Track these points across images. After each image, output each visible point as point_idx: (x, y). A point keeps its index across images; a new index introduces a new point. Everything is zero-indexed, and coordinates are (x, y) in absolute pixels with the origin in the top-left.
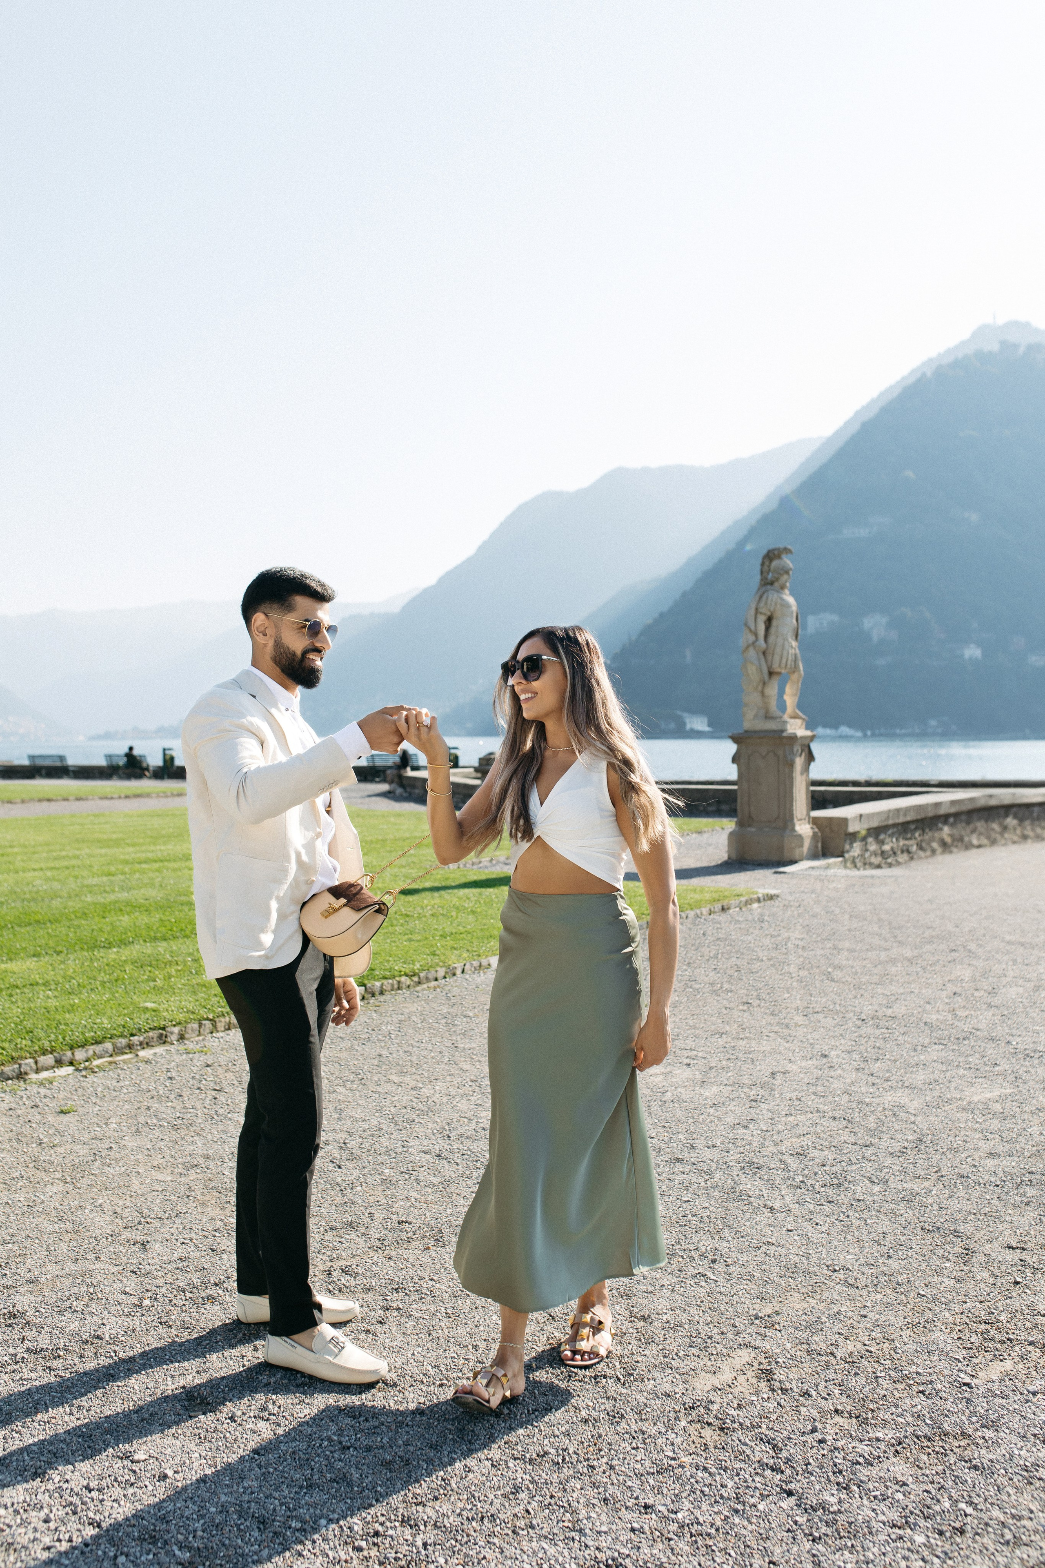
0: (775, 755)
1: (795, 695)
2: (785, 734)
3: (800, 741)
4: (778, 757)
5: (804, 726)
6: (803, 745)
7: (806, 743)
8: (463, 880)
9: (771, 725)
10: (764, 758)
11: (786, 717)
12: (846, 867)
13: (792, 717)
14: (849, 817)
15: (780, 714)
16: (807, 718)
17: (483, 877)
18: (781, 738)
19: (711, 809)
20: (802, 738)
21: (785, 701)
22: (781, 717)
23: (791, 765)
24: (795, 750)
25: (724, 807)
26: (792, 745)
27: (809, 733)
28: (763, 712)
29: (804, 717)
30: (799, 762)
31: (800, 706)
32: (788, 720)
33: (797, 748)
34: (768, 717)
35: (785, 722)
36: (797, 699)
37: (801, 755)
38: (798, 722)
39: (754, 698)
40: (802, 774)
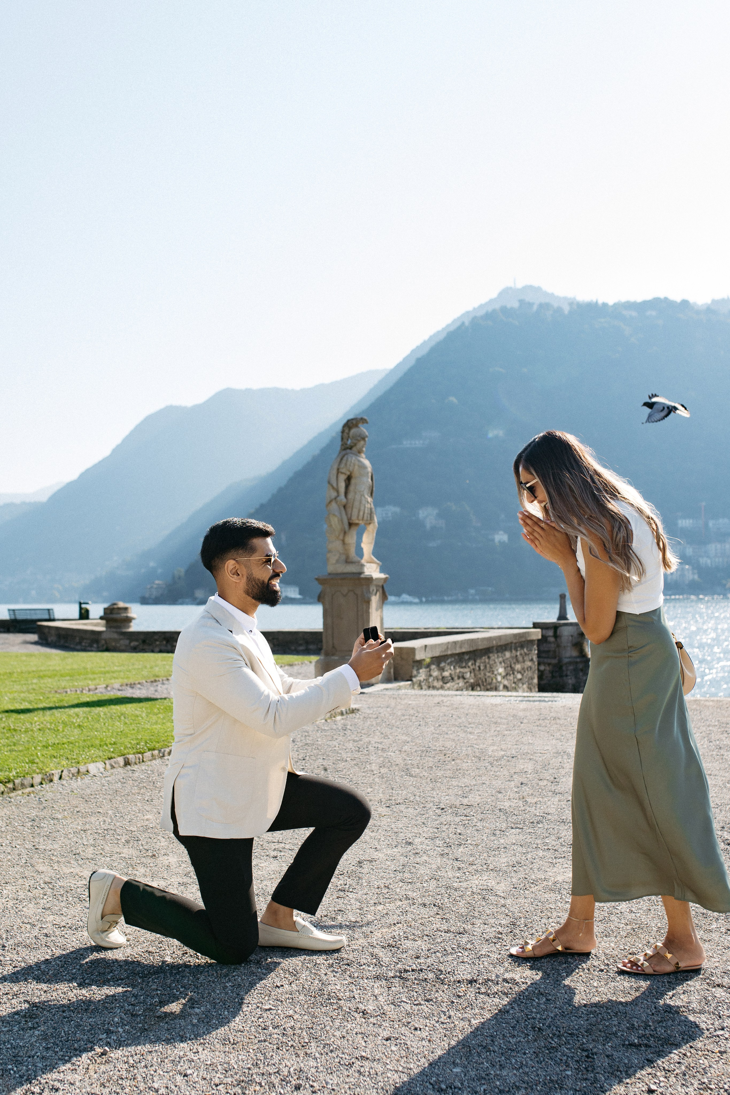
0: (355, 593)
1: (371, 543)
2: (362, 576)
3: (375, 583)
4: (357, 595)
5: (378, 570)
6: (377, 586)
7: (381, 584)
8: (76, 702)
9: (351, 569)
10: (345, 596)
11: (363, 561)
12: (413, 688)
13: (368, 562)
14: (416, 647)
15: (359, 559)
16: (381, 563)
17: (95, 699)
18: (360, 579)
19: (301, 648)
20: (376, 579)
21: (362, 549)
22: (359, 562)
23: (368, 602)
24: (371, 590)
25: (312, 647)
26: (368, 586)
27: (382, 576)
28: (343, 557)
29: (378, 562)
30: (375, 600)
31: (376, 553)
32: (365, 564)
33: (373, 588)
34: (348, 561)
35: (363, 566)
36: (372, 547)
37: (376, 594)
38: (374, 566)
39: (337, 545)
40: (377, 610)
